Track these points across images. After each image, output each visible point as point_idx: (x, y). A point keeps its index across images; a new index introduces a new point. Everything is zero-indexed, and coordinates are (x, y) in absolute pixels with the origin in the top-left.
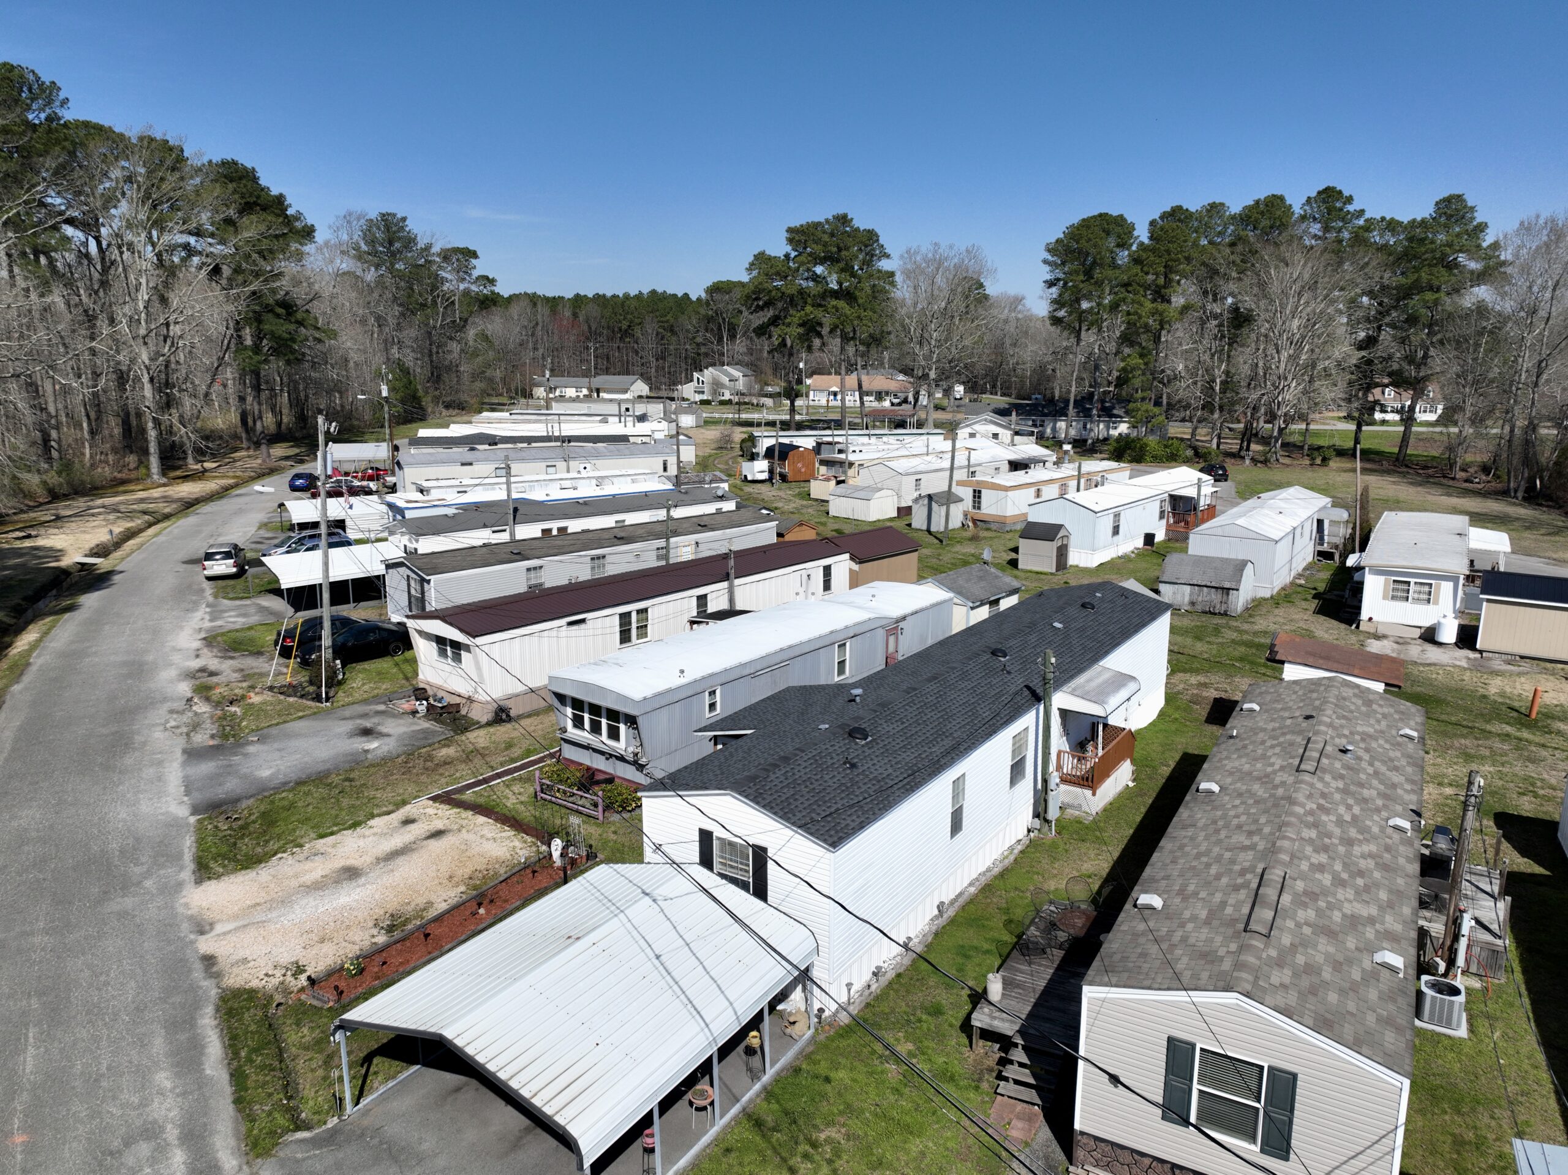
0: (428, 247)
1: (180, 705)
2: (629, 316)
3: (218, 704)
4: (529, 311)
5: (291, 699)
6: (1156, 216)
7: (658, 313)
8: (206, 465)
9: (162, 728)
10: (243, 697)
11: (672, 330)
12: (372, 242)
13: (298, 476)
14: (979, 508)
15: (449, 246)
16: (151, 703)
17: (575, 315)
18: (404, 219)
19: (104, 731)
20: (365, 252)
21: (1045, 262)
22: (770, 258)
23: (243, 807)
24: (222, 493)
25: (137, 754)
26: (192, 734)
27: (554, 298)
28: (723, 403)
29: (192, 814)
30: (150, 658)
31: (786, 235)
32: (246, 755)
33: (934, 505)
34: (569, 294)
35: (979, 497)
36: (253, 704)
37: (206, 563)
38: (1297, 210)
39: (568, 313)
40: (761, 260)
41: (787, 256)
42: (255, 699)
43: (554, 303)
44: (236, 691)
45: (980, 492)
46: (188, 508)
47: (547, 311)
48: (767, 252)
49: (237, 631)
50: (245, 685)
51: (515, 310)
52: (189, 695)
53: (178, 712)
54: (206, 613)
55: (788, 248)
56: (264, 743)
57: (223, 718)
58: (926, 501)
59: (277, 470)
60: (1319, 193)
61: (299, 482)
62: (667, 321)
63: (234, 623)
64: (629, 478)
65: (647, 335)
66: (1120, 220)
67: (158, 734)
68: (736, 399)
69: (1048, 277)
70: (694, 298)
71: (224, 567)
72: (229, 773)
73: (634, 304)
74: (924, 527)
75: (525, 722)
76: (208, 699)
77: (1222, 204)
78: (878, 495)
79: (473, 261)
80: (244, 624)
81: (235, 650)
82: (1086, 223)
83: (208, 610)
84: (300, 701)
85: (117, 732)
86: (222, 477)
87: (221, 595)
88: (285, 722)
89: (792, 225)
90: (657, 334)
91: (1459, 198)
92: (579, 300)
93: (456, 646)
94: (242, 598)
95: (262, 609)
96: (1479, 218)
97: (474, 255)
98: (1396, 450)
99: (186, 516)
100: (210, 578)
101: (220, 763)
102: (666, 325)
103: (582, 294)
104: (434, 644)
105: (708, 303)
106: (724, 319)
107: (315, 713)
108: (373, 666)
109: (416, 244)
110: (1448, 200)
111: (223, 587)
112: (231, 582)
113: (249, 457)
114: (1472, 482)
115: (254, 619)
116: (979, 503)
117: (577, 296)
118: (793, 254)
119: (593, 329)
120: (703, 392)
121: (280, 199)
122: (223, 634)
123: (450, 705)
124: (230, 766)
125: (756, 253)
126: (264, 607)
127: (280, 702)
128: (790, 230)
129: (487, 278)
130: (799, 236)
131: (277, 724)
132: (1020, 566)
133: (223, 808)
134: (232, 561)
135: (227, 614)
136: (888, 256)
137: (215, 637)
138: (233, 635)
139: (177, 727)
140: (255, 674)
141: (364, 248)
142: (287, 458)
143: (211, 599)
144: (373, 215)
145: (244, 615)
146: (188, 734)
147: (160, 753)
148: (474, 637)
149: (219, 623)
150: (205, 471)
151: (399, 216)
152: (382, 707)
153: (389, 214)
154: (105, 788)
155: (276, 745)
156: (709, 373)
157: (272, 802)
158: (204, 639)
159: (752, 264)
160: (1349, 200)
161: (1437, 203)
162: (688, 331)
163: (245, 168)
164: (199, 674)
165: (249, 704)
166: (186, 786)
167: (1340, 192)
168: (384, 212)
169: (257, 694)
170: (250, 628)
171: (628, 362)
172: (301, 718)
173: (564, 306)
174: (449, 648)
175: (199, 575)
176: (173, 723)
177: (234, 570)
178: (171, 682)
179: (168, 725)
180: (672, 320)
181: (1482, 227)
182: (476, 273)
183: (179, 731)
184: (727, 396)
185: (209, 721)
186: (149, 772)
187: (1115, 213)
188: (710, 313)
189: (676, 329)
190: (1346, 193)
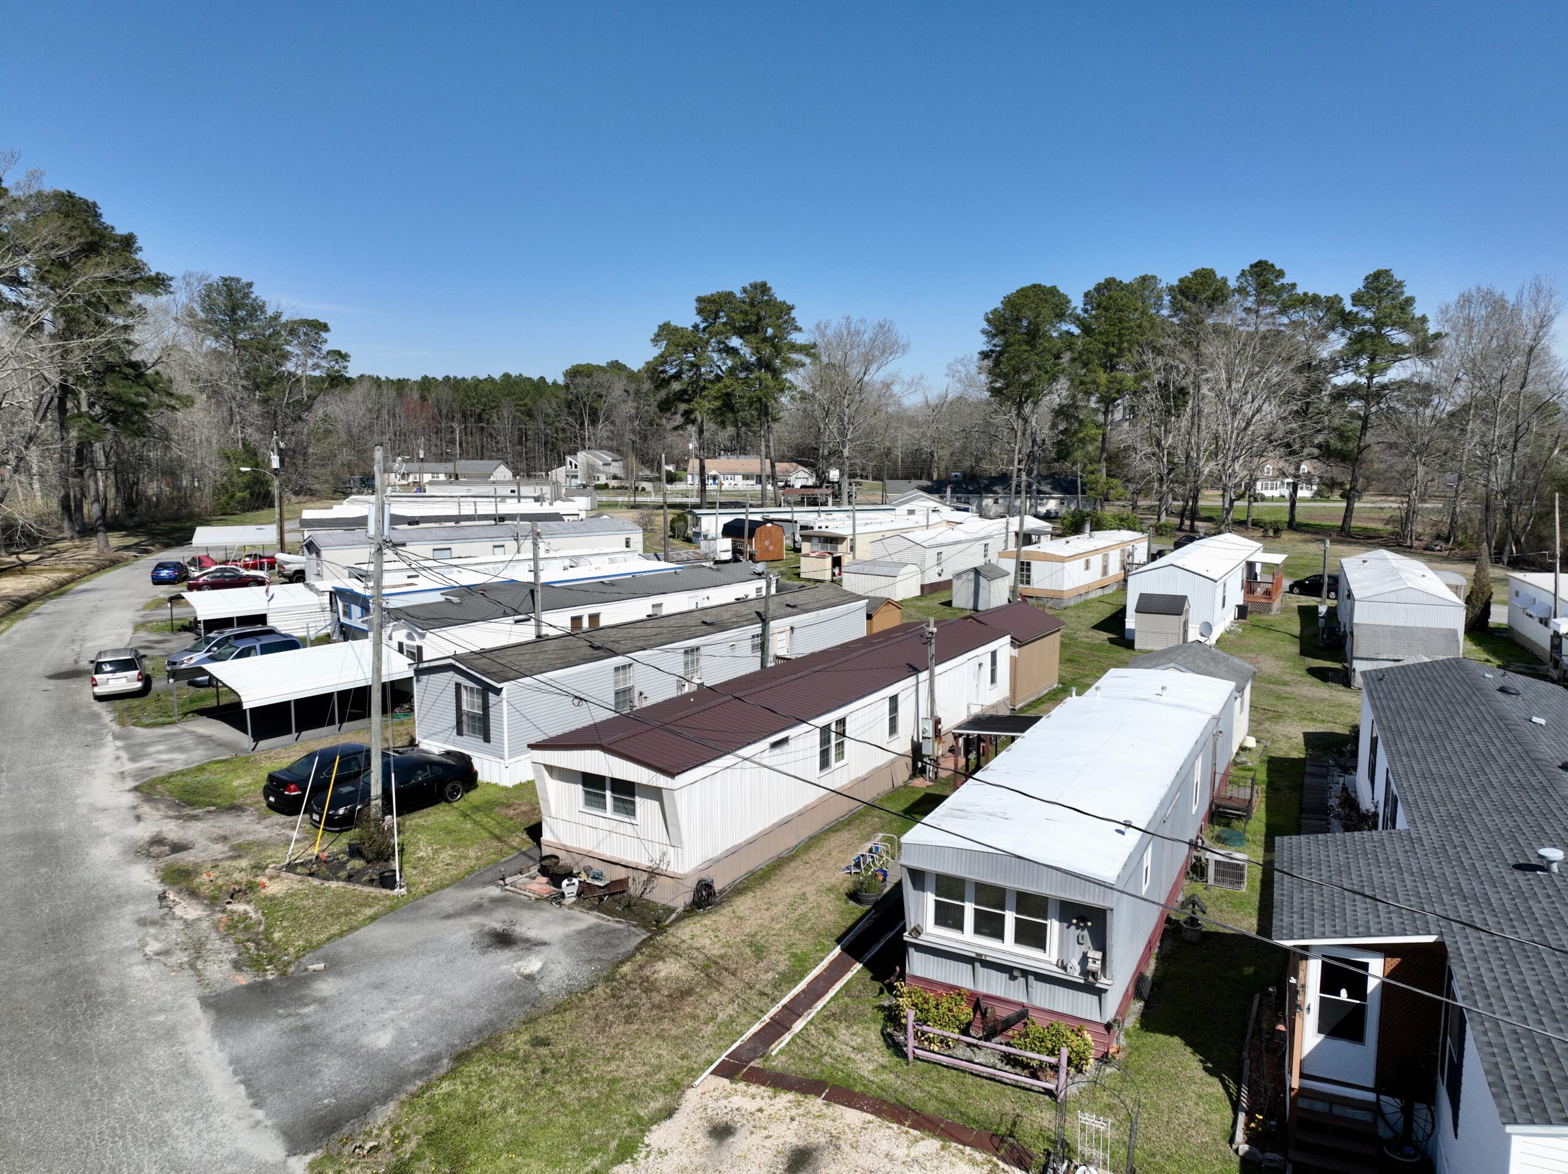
0: (276, 317)
1: (149, 908)
2: (483, 400)
3: (212, 902)
4: (373, 393)
5: (334, 884)
6: (1091, 287)
7: (514, 397)
8: (23, 557)
9: (139, 957)
10: (252, 887)
11: (529, 414)
12: (210, 309)
13: (161, 566)
14: (1028, 582)
15: (297, 318)
16: (99, 909)
17: (423, 398)
18: (250, 285)
19: (36, 971)
20: (202, 321)
21: (983, 332)
22: (676, 330)
23: (380, 1122)
24: (59, 589)
25: (117, 1017)
26: (200, 965)
27: (399, 380)
28: (598, 487)
29: (292, 1152)
30: (61, 826)
31: (695, 304)
32: (322, 1001)
33: (982, 580)
34: (415, 376)
35: (1029, 570)
36: (273, 898)
37: (97, 677)
38: (1233, 283)
39: (416, 396)
40: (666, 332)
41: (696, 327)
42: (275, 888)
43: (401, 385)
44: (237, 876)
45: (1029, 564)
46: (17, 608)
47: (392, 393)
48: (673, 323)
49: (182, 773)
50: (244, 863)
51: (358, 393)
52: (158, 888)
53: (154, 923)
54: (118, 748)
55: (698, 319)
56: (340, 974)
57: (232, 927)
58: (972, 576)
59: (119, 562)
60: (1251, 266)
61: (164, 573)
62: (525, 405)
63: (171, 761)
64: (606, 558)
65: (504, 421)
66: (1053, 291)
67: (138, 971)
68: (613, 483)
69: (985, 348)
70: (549, 381)
71: (127, 681)
72: (315, 1046)
73: (488, 387)
74: (971, 606)
75: (743, 904)
76: (194, 894)
77: (1154, 277)
78: (904, 570)
79: (324, 335)
80: (186, 762)
81: (192, 804)
82: (1023, 292)
83: (119, 743)
84: (350, 887)
85: (60, 972)
86: (52, 570)
87: (128, 720)
88: (353, 929)
89: (703, 295)
90: (514, 418)
91: (1387, 272)
92: (426, 383)
93: (625, 790)
94: (163, 724)
95: (203, 740)
96: (1408, 292)
97: (325, 327)
98: (1340, 523)
99: (23, 616)
100: (100, 698)
101: (284, 1023)
102: (523, 409)
103: (430, 376)
104: (580, 788)
105: (567, 386)
106: (585, 404)
107: (392, 909)
108: (431, 820)
109: (263, 312)
110: (1377, 276)
111: (126, 710)
112: (135, 702)
113: (76, 547)
114: (1433, 550)
115: (199, 755)
116: (1029, 576)
117: (425, 378)
118: (702, 326)
119: (444, 412)
120: (576, 477)
121: (128, 242)
122: (163, 780)
123: (613, 883)
124: (306, 1028)
125: (661, 323)
126: (202, 736)
127: (319, 892)
128: (700, 300)
129: (339, 353)
130: (710, 306)
131: (341, 935)
132: (1137, 646)
133: (346, 1130)
134: (136, 672)
135: (152, 749)
136: (800, 330)
137: (152, 784)
138: (178, 781)
139: (167, 953)
140: (250, 844)
141: (202, 315)
142: (127, 548)
143: (116, 727)
144: (215, 277)
145: (181, 749)
146: (192, 966)
147: (161, 1010)
148: (672, 775)
149: (146, 763)
150: (24, 564)
151: (244, 281)
152: (494, 891)
153: (232, 279)
154: (86, 1104)
155: (364, 978)
156: (582, 457)
157: (433, 1107)
158: (136, 789)
159: (657, 335)
160: (1281, 274)
161: (1367, 278)
162: (547, 415)
163: (86, 202)
164: (155, 850)
165: (266, 898)
166: (246, 1083)
167: (1273, 266)
168: (226, 276)
169: (271, 878)
170: (201, 769)
171: (482, 447)
172: (373, 919)
173: (412, 390)
174: (608, 793)
175: (84, 692)
176: (153, 946)
177: (139, 685)
178: (115, 865)
179: (149, 950)
180: (530, 404)
181: (1410, 301)
182: (326, 348)
183: (173, 960)
184: (603, 480)
185: (214, 935)
186: (158, 1056)
187: (1048, 285)
188: (570, 397)
189: (535, 413)
190: (1278, 267)
